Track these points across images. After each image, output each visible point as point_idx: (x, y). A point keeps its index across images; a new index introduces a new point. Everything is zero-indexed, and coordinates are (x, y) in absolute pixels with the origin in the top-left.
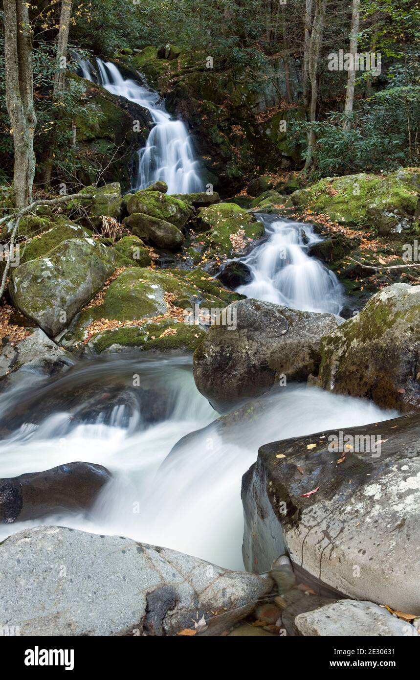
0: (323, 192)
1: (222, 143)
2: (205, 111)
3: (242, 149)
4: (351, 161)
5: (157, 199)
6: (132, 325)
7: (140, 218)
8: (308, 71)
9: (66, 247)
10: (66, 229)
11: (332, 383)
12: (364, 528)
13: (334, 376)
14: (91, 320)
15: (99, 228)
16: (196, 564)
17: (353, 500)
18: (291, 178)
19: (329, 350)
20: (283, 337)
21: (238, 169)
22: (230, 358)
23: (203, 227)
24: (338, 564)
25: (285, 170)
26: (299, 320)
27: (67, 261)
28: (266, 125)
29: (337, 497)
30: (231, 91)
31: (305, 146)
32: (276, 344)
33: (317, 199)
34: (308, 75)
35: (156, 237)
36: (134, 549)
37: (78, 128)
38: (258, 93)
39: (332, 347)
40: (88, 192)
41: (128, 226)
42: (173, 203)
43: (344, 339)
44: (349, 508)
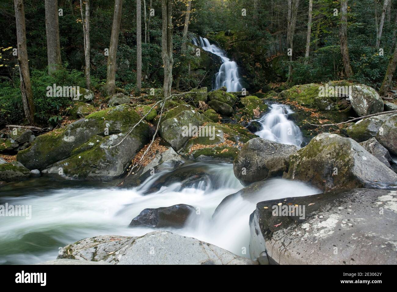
0: (295, 91)
1: (251, 70)
2: (245, 57)
3: (260, 73)
4: (308, 78)
5: (222, 94)
6: (209, 147)
7: (215, 102)
8: (289, 40)
9: (183, 114)
10: (184, 106)
11: (293, 176)
12: (300, 243)
13: (295, 173)
14: (192, 144)
15: (198, 106)
16: (224, 252)
17: (296, 230)
18: (281, 85)
19: (293, 161)
20: (272, 155)
21: (258, 81)
22: (249, 163)
23: (242, 106)
24: (287, 258)
25: (279, 81)
26: (280, 148)
27: (184, 119)
28: (271, 62)
29: (289, 228)
30: (256, 49)
31: (287, 72)
32: (270, 158)
33: (292, 94)
34: (289, 41)
35: (222, 110)
36: (198, 243)
37: (191, 65)
38: (267, 49)
39: (294, 160)
40: (194, 91)
41: (210, 105)
42: (229, 96)
43: (300, 157)
44: (294, 233)
